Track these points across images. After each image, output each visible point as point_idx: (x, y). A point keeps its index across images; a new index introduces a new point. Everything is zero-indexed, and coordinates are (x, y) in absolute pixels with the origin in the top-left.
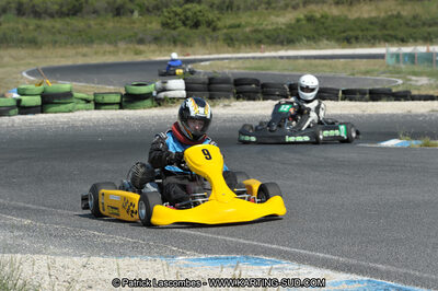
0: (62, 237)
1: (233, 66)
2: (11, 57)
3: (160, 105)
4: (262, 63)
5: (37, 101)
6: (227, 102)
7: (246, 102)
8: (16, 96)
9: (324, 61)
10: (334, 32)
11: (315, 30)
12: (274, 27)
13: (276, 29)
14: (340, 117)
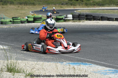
0: (34, 56)
1: (87, 11)
2: (27, 8)
3: (65, 21)
4: (95, 11)
5: (32, 19)
6: (83, 21)
7: (88, 21)
8: (27, 18)
9: (111, 10)
10: (114, 3)
11: (110, 2)
12: (99, 1)
13: (99, 2)
14: (114, 25)
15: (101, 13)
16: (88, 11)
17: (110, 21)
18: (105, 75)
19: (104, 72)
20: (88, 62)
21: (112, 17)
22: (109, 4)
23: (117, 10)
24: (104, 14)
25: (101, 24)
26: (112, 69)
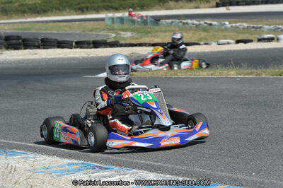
1: (6, 28)
7: (13, 51)
9: (66, 24)
10: (72, 4)
11: (60, 4)
12: (34, 2)
13: (35, 4)
14: (73, 59)
15: (41, 32)
16: (10, 26)
17: (63, 47)
18: (60, 176)
19: (58, 169)
20: (17, 148)
21: (68, 39)
22: (60, 8)
23: (77, 23)
24: (49, 32)
25: (44, 57)
26: (77, 162)
